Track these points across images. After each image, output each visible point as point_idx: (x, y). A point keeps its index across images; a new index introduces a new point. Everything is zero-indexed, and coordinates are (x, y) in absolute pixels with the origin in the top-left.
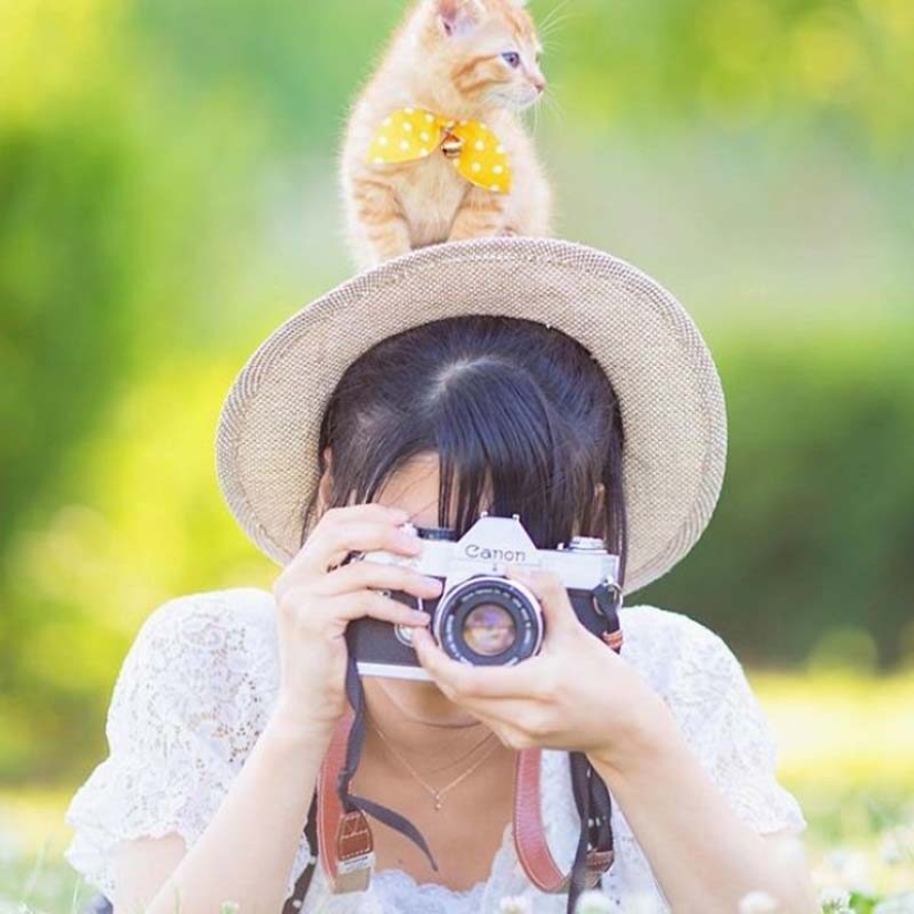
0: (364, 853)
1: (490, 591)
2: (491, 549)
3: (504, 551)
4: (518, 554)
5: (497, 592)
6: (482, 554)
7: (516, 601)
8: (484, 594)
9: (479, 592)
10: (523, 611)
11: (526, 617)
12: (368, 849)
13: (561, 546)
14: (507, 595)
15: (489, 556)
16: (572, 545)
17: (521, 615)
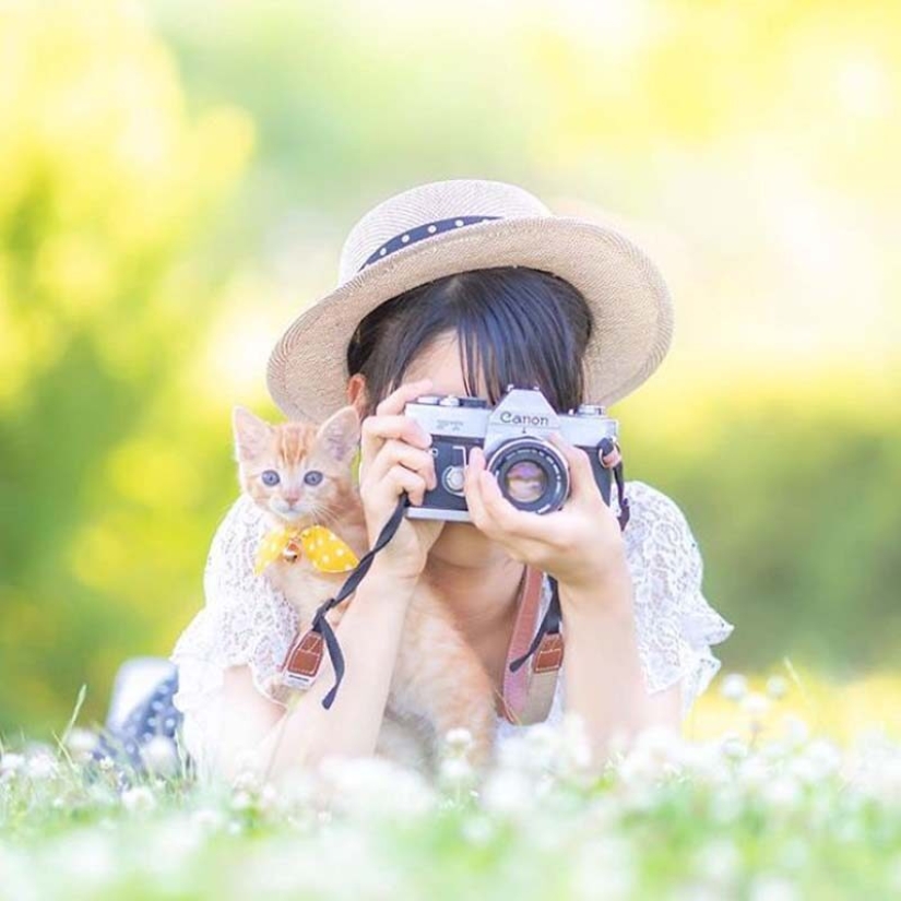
0: (308, 675)
1: (528, 451)
2: (522, 416)
3: (532, 417)
4: (542, 419)
5: (534, 451)
6: (513, 420)
7: (549, 459)
8: (523, 454)
9: (520, 452)
10: (555, 466)
11: (557, 471)
12: (312, 673)
13: (571, 412)
14: (541, 454)
15: (520, 421)
16: (581, 411)
17: (553, 469)
